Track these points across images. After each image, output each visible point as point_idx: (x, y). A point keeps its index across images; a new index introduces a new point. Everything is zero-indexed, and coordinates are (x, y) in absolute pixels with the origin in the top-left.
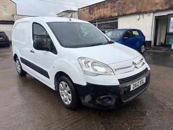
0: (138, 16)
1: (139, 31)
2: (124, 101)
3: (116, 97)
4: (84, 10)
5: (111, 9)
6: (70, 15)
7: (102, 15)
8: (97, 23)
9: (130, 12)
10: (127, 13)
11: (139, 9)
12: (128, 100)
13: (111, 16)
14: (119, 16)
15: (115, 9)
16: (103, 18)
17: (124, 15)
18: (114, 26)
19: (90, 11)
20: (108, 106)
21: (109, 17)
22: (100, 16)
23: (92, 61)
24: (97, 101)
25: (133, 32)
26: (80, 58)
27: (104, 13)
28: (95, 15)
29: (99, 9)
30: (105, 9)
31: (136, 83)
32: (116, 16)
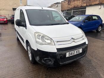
0: (100, 6)
1: (98, 17)
2: (61, 63)
3: (54, 60)
4: (65, 2)
5: (82, 1)
6: (57, 5)
7: (76, 6)
8: (72, 11)
9: (95, 3)
10: (93, 4)
11: (101, 1)
12: (64, 63)
13: (81, 6)
14: (87, 6)
15: (85, 1)
16: (76, 8)
17: (91, 5)
18: (83, 13)
19: (68, 3)
20: (49, 65)
21: (80, 7)
22: (75, 6)
23: (42, 35)
24: (43, 61)
25: (93, 17)
26: (35, 32)
27: (77, 4)
28: (71, 5)
29: (74, 1)
30: (78, 1)
31: (72, 52)
32: (85, 6)
